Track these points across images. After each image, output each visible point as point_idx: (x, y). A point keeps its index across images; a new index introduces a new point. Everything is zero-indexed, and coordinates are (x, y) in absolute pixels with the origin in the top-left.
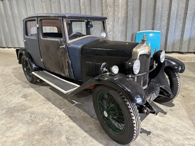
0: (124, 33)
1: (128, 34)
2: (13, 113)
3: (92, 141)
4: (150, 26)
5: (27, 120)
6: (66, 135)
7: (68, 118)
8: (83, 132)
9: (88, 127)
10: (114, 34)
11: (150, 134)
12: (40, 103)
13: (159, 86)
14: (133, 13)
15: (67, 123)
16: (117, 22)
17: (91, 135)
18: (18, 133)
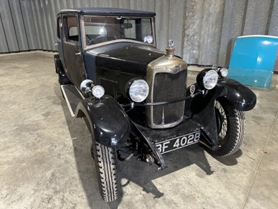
0: (217, 38)
1: (222, 40)
2: (22, 131)
3: (77, 186)
4: (263, 28)
5: (29, 142)
6: (54, 171)
7: (72, 150)
8: (76, 171)
9: (87, 166)
10: (200, 39)
11: (159, 197)
12: (57, 125)
13: (200, 127)
14: (234, 5)
15: (67, 156)
16: (207, 20)
17: (82, 179)
18: (10, 155)
